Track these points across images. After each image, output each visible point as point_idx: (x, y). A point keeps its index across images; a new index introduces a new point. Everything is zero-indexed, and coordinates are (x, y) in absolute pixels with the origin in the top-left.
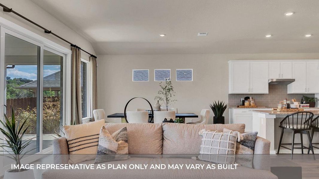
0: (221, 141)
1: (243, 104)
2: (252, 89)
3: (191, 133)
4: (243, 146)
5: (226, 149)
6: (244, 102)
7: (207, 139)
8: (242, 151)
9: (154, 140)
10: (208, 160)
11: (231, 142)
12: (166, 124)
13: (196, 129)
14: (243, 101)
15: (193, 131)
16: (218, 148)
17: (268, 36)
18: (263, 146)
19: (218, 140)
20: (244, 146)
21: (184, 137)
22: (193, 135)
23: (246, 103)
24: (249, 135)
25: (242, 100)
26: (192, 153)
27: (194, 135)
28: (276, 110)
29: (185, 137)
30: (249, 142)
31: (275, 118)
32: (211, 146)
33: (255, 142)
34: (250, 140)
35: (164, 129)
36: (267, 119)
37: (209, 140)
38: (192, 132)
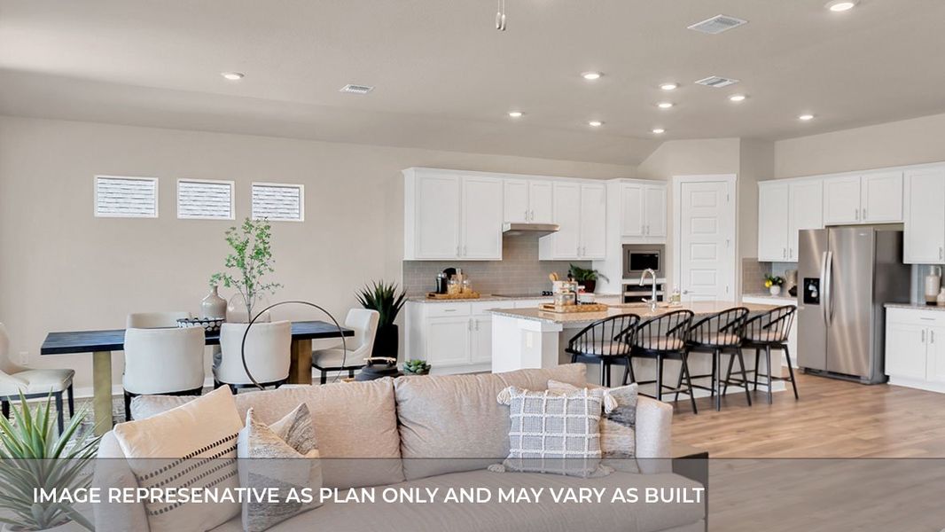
0: (569, 416)
1: (444, 289)
2: (465, 248)
3: (478, 401)
4: (612, 423)
5: (584, 435)
6: (444, 283)
7: (530, 415)
8: (611, 435)
9: (382, 433)
10: (538, 469)
11: (592, 417)
12: (405, 382)
13: (488, 390)
14: (443, 280)
15: (480, 395)
16: (564, 434)
17: (515, 115)
18: (660, 417)
19: (560, 415)
20: (615, 421)
21: (461, 414)
22: (483, 406)
23: (453, 287)
24: (622, 395)
25: (440, 279)
26: (487, 456)
27: (485, 406)
28: (553, 308)
29: (465, 413)
30: (625, 410)
31: (561, 330)
32: (543, 430)
33: (635, 409)
34: (626, 407)
35: (400, 397)
36: (544, 333)
37: (537, 415)
38: (481, 399)
